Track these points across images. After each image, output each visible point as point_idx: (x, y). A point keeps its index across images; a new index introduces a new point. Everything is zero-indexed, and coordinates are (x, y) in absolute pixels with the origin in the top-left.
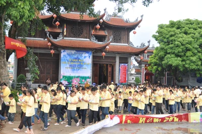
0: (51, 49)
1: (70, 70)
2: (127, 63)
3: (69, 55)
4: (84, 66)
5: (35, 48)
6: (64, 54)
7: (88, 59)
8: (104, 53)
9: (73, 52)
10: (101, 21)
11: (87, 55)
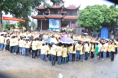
0: (45, 19)
1: (52, 26)
2: (74, 23)
3: (52, 20)
4: (57, 25)
5: (42, 19)
6: (50, 20)
7: (58, 22)
8: (63, 20)
9: (53, 19)
10: (63, 8)
11: (58, 20)
